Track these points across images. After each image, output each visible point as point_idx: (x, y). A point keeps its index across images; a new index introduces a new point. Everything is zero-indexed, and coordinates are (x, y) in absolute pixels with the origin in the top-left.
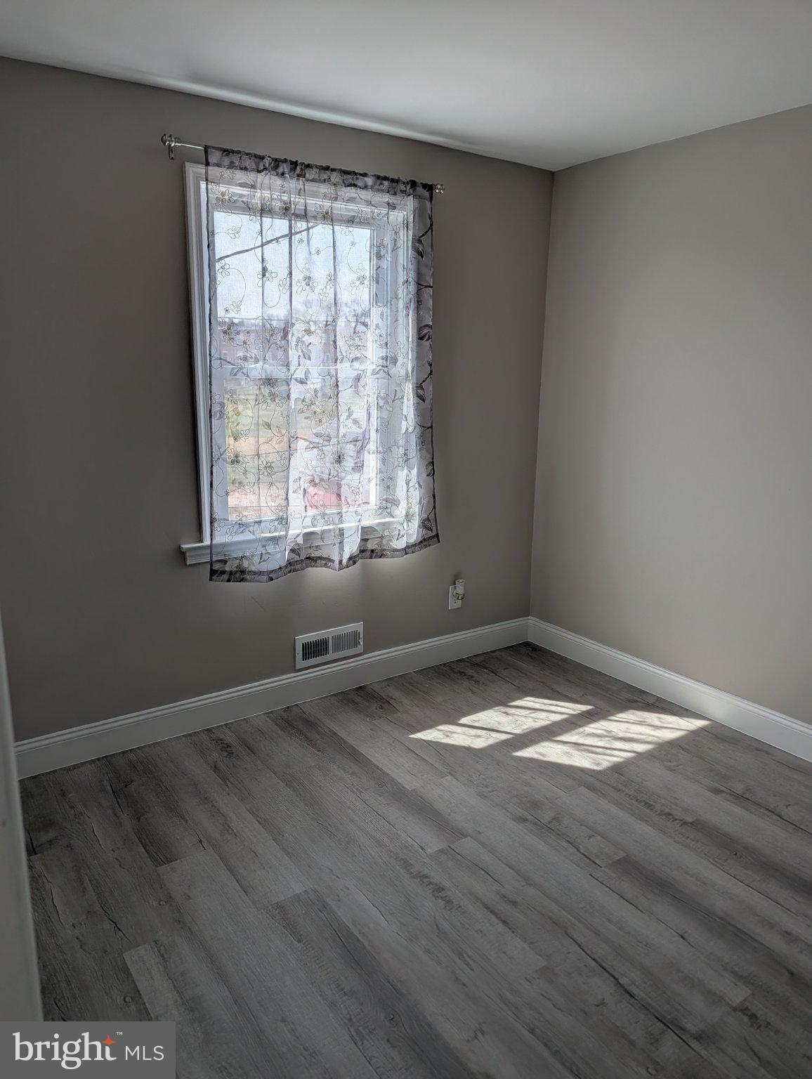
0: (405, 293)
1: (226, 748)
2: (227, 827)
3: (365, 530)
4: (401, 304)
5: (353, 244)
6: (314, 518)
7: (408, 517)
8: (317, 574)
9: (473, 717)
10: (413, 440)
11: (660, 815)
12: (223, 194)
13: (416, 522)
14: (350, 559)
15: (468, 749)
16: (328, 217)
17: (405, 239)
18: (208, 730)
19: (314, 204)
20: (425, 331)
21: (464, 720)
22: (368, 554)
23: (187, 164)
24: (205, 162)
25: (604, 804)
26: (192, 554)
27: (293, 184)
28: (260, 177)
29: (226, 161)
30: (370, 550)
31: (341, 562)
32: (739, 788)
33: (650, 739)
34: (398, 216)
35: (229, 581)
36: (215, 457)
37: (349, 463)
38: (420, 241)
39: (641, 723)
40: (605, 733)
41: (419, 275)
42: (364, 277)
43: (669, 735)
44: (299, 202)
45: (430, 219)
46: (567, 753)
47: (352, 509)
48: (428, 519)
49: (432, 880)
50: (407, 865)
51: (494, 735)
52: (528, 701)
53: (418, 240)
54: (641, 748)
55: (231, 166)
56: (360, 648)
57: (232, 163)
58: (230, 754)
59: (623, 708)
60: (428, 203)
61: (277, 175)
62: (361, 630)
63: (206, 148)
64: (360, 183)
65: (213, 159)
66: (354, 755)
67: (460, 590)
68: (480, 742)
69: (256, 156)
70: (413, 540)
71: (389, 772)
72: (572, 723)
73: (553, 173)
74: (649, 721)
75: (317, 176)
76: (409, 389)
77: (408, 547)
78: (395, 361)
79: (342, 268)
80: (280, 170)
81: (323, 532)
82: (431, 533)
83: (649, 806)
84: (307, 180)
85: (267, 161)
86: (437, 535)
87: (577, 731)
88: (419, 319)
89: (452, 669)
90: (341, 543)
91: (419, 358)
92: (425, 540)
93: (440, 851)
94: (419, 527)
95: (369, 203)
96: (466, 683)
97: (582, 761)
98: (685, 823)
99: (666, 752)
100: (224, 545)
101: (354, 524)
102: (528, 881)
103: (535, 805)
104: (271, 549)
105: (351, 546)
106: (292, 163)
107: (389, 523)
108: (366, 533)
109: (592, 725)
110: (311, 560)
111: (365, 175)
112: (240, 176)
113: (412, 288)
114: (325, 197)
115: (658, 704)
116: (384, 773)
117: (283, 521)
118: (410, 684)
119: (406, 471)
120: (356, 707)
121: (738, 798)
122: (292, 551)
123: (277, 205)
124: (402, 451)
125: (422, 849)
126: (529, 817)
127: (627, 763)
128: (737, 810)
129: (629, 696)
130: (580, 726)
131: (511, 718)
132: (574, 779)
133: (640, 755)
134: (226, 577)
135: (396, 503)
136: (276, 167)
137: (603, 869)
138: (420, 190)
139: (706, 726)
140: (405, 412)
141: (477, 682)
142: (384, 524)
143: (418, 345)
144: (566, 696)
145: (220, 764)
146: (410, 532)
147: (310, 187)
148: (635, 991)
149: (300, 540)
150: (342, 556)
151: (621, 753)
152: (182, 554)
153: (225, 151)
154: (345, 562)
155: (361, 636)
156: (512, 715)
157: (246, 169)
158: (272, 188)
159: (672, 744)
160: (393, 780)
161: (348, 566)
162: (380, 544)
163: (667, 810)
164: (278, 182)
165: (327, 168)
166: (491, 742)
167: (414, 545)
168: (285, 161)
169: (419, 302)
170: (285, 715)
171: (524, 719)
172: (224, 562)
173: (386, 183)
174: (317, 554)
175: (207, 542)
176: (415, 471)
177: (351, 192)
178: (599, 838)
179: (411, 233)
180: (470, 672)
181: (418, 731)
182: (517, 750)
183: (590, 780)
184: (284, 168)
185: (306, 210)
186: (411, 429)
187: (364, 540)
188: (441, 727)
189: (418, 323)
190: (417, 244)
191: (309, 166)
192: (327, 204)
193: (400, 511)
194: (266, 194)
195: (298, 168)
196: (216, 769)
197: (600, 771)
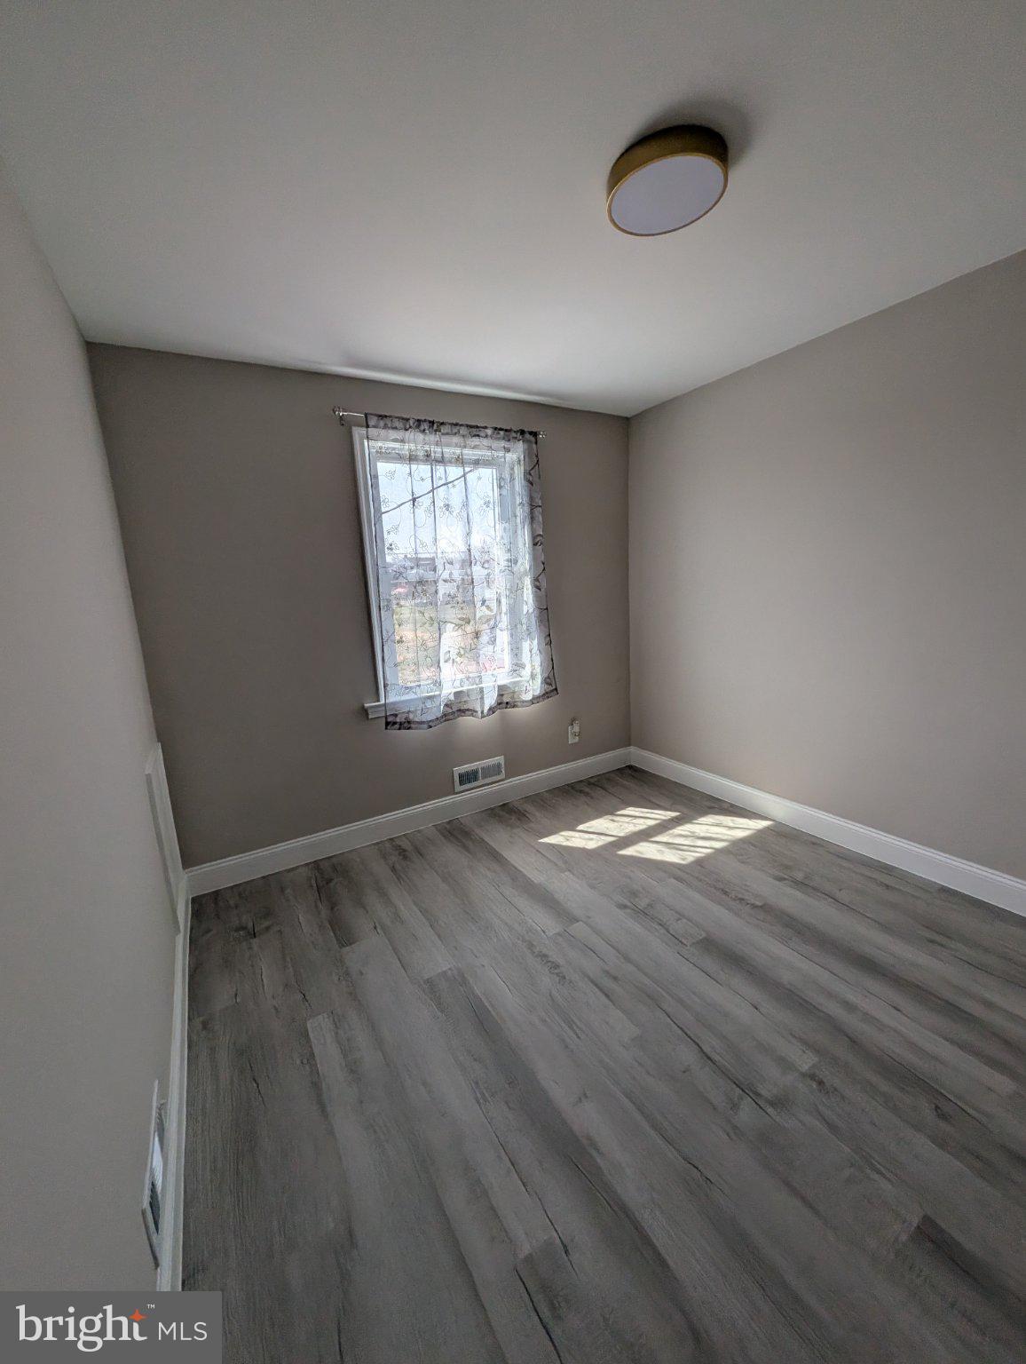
0: (521, 513)
1: (403, 853)
2: (397, 916)
3: (501, 688)
4: (518, 521)
5: (479, 478)
6: (461, 680)
7: (533, 676)
8: (467, 720)
9: (587, 824)
10: (533, 620)
11: (735, 900)
12: (381, 448)
13: (539, 680)
14: (490, 709)
15: (584, 850)
16: (460, 461)
17: (519, 472)
18: (390, 839)
19: (449, 452)
20: (538, 539)
21: (581, 827)
22: (504, 705)
23: (354, 428)
24: (365, 424)
25: (691, 893)
26: (373, 710)
27: (432, 438)
28: (407, 433)
29: (382, 423)
30: (505, 701)
31: (482, 712)
32: (800, 876)
33: (725, 837)
34: (512, 457)
35: (400, 729)
36: (385, 639)
37: (485, 638)
38: (530, 474)
39: (717, 825)
40: (689, 834)
41: (531, 498)
42: (489, 502)
43: (740, 834)
44: (436, 451)
45: (537, 456)
46: (659, 851)
47: (490, 672)
48: (548, 677)
49: (550, 959)
50: (531, 946)
51: (603, 837)
52: (630, 811)
53: (528, 474)
54: (718, 845)
55: (385, 427)
56: (503, 775)
57: (385, 424)
58: (405, 858)
59: (704, 813)
60: (534, 446)
61: (420, 431)
62: (502, 762)
63: (366, 415)
64: (482, 434)
65: (372, 423)
66: (496, 856)
67: (576, 729)
68: (592, 843)
69: (403, 419)
70: (537, 693)
71: (522, 870)
72: (663, 827)
73: (627, 419)
74: (725, 823)
75: (450, 431)
76: (528, 582)
77: (533, 699)
78: (516, 562)
79: (472, 497)
80: (422, 428)
81: (468, 690)
82: (552, 688)
83: (726, 893)
84: (443, 434)
85: (411, 422)
86: (556, 689)
87: (667, 833)
88: (533, 531)
89: (573, 788)
90: (482, 698)
91: (535, 558)
92: (547, 693)
93: (559, 934)
94: (542, 683)
95: (490, 448)
96: (583, 799)
97: (671, 857)
98: (757, 907)
99: (738, 849)
100: (394, 703)
101: (491, 684)
102: (628, 959)
103: (634, 894)
104: (429, 704)
105: (490, 700)
106: (430, 422)
107: (518, 682)
108: (502, 690)
109: (680, 828)
110: (462, 712)
111: (486, 428)
112: (393, 434)
113: (527, 509)
114: (456, 446)
115: (731, 809)
116: (519, 870)
117: (438, 684)
118: (542, 800)
119: (528, 642)
120: (501, 820)
121: (800, 885)
122: (446, 705)
123: (421, 454)
124: (525, 627)
125: (544, 932)
126: (629, 904)
127: (708, 857)
128: (798, 894)
129: (708, 804)
130: (670, 829)
131: (616, 824)
132: (665, 872)
133: (718, 851)
134: (397, 726)
135: (522, 666)
136: (418, 426)
137: (688, 948)
138: (527, 436)
139: (771, 825)
140: (525, 599)
141: (592, 798)
142: (514, 683)
143: (533, 550)
144: (658, 805)
145: (397, 866)
146: (535, 687)
147: (445, 439)
148: (716, 1058)
149: (452, 697)
150: (483, 708)
151: (703, 850)
152: (365, 711)
153: (380, 416)
154: (485, 711)
155: (503, 766)
156: (618, 821)
157: (396, 428)
158: (417, 442)
159: (743, 841)
160: (524, 876)
161: (488, 715)
162: (513, 697)
163: (740, 896)
164: (421, 436)
165: (456, 425)
166: (600, 843)
167: (538, 697)
168: (425, 421)
169: (532, 519)
170: (448, 826)
171: (626, 825)
172: (396, 715)
173: (502, 433)
174: (465, 707)
175: (382, 702)
176: (536, 642)
177: (476, 441)
178: (685, 920)
179: (522, 468)
180: (587, 790)
181: (547, 836)
182: (621, 849)
183: (679, 873)
184: (425, 426)
185: (443, 457)
186: (531, 611)
187: (501, 695)
188: (563, 833)
189: (532, 534)
190: (528, 476)
191: (442, 424)
192: (458, 451)
193: (526, 673)
194: (412, 446)
195: (435, 425)
196: (393, 869)
197: (686, 865)
